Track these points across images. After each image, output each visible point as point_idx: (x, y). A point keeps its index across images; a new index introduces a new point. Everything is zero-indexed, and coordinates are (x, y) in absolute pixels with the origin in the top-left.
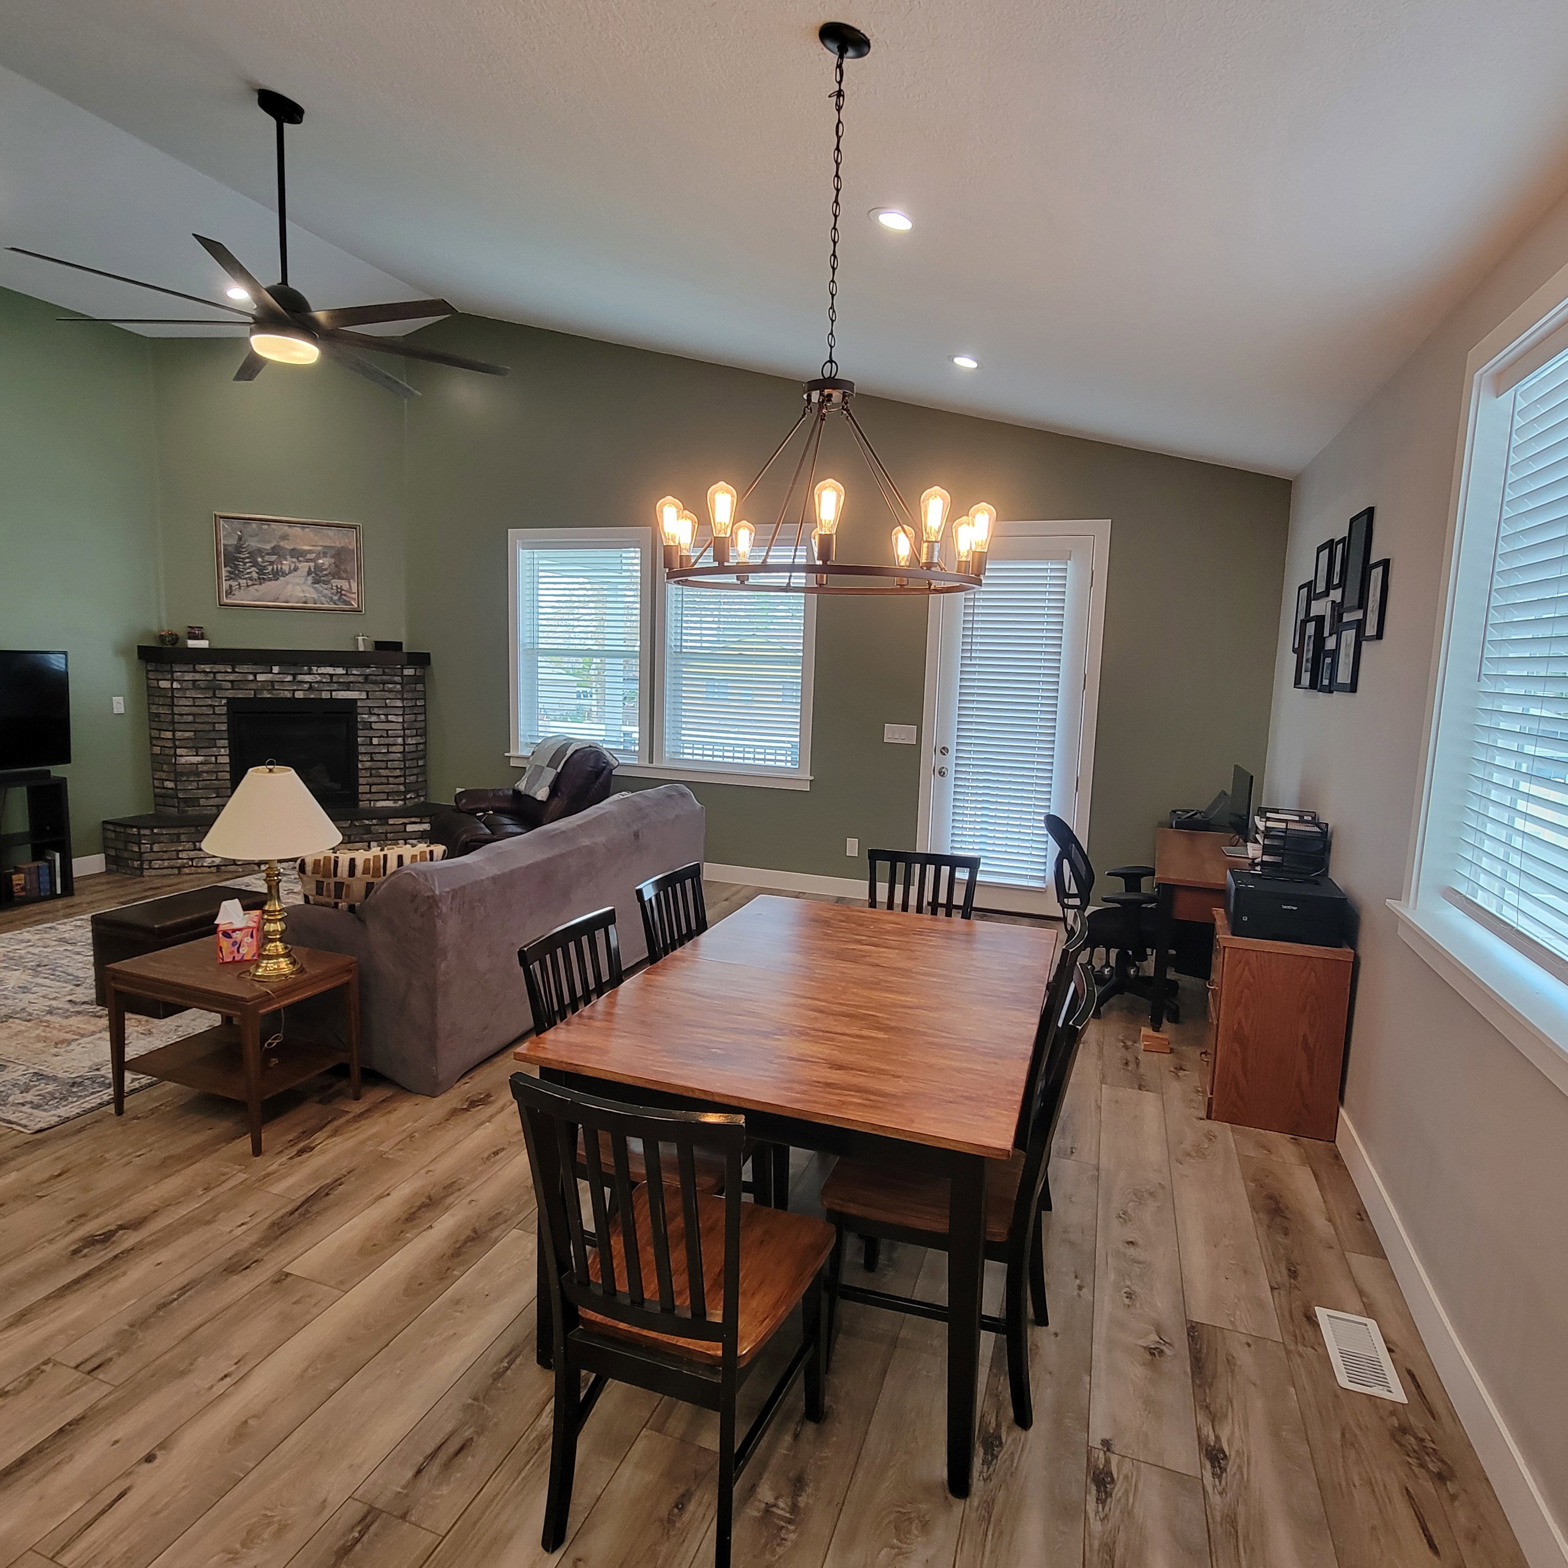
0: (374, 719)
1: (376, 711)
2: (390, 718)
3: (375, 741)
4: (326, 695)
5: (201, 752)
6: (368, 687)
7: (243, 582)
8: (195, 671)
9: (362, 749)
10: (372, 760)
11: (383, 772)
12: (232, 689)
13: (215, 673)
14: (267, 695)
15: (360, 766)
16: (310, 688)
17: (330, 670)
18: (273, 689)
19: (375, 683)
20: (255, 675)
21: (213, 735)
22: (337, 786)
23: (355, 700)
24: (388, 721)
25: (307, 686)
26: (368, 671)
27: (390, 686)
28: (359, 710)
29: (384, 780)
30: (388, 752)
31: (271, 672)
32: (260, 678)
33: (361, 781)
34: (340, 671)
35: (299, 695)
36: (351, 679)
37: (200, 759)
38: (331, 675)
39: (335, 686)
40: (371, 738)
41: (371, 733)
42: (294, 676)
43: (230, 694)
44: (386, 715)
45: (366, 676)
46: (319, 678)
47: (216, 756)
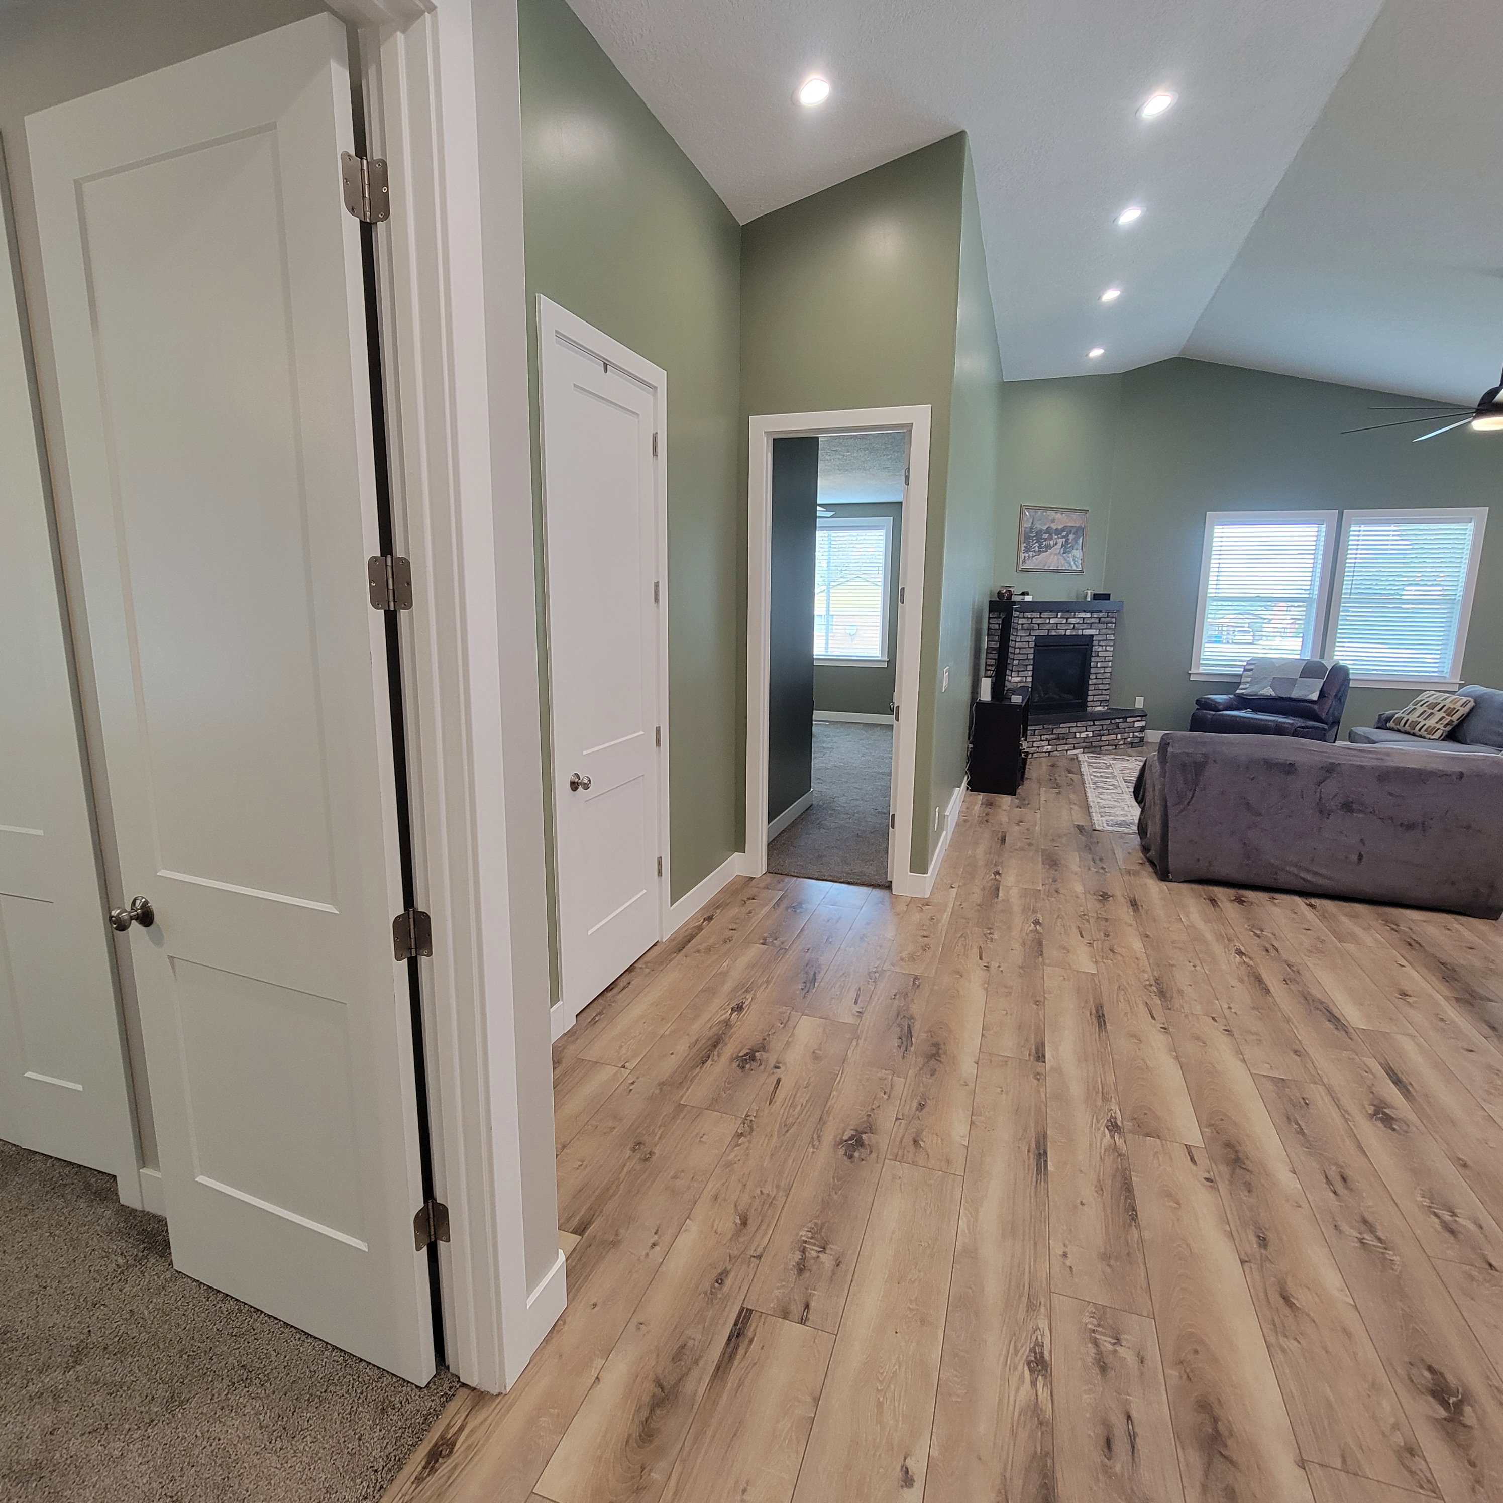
0: (1100, 649)
1: (1101, 643)
2: (1108, 648)
3: (1099, 665)
4: (1080, 633)
5: (1021, 674)
6: (1100, 626)
7: (1031, 553)
8: (1024, 618)
9: (1092, 671)
10: (1096, 678)
11: (1101, 687)
12: (1039, 629)
13: (1032, 619)
14: (1054, 633)
15: (1090, 683)
16: (1074, 628)
17: (1083, 615)
18: (1057, 629)
19: (1103, 623)
20: (1050, 619)
21: (1026, 662)
22: (1071, 697)
23: (1092, 636)
24: (1106, 651)
25: (1072, 626)
26: (1101, 615)
27: (1110, 625)
28: (1095, 643)
29: (1100, 692)
30: (1104, 672)
31: (1057, 617)
32: (1052, 621)
33: (1090, 693)
34: (1088, 615)
35: (1068, 633)
36: (1093, 620)
37: (1019, 679)
38: (1084, 619)
39: (1085, 626)
40: (1097, 662)
41: (1097, 659)
42: (1067, 619)
43: (1037, 633)
44: (1106, 646)
45: (1100, 619)
46: (1078, 620)
47: (1026, 677)
